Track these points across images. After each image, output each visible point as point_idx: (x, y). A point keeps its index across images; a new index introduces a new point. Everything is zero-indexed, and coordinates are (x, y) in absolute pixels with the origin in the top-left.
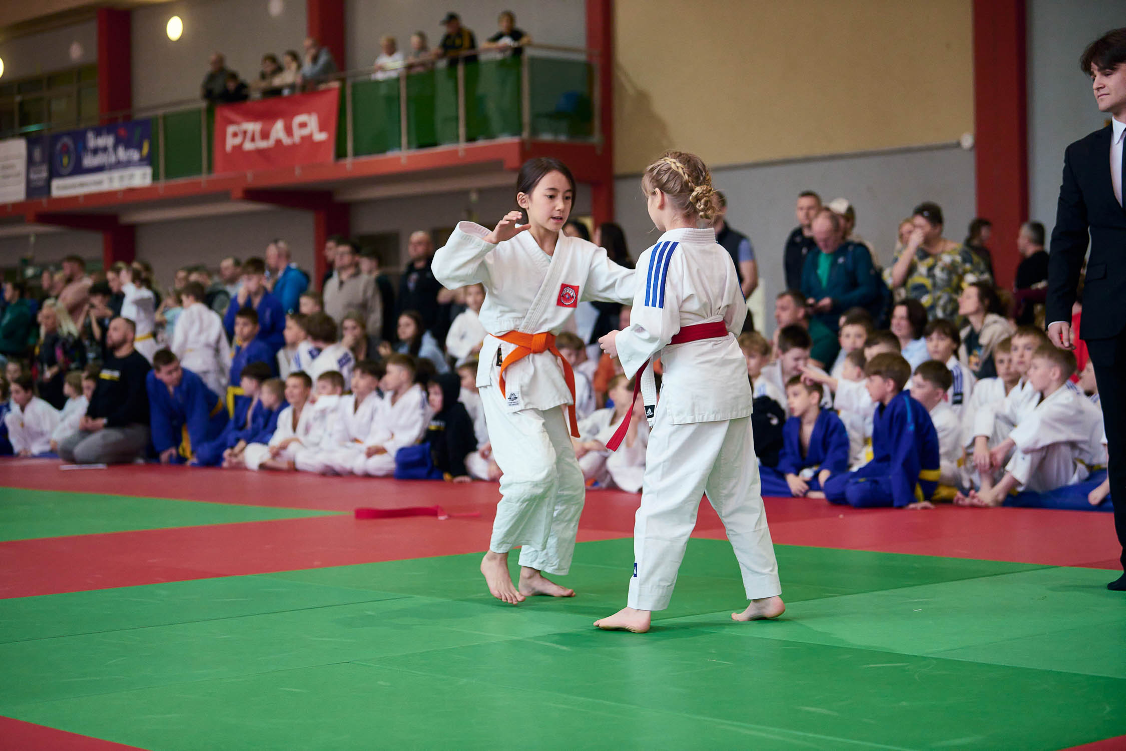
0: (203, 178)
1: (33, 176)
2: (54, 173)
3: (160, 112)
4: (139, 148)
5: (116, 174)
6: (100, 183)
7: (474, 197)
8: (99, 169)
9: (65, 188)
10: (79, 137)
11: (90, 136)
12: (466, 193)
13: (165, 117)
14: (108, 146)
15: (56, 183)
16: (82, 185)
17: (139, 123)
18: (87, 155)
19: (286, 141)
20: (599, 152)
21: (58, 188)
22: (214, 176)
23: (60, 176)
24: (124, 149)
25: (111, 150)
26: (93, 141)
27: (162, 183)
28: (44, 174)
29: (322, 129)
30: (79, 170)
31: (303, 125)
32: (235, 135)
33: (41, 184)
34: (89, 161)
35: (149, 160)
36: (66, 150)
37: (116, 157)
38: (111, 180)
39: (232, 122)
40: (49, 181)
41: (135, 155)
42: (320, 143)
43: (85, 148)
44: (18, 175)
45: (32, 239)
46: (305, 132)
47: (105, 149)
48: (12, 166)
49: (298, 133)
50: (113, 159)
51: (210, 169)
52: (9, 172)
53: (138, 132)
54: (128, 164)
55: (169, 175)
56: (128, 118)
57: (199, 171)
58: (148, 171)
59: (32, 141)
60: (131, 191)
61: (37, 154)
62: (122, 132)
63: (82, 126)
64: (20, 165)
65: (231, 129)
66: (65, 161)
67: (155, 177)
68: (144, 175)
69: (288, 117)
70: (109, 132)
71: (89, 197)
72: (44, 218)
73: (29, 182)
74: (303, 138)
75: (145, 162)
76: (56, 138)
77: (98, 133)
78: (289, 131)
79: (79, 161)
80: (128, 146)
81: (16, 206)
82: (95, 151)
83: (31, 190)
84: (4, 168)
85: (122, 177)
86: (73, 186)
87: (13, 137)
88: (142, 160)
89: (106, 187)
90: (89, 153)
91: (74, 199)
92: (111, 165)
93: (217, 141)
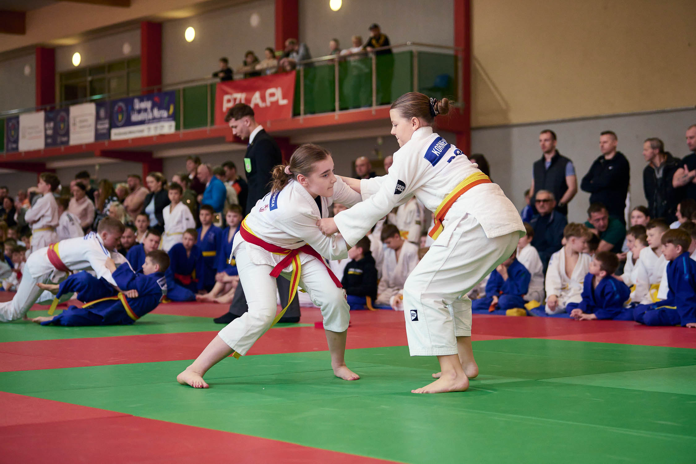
0: (208, 128)
1: (99, 127)
2: (113, 125)
3: (181, 87)
4: (168, 109)
5: (152, 126)
6: (142, 131)
7: (380, 141)
8: (142, 123)
9: (120, 134)
10: (129, 102)
11: (136, 101)
12: (375, 139)
13: (184, 90)
14: (148, 108)
15: (114, 131)
16: (130, 132)
17: (167, 93)
18: (134, 114)
19: (262, 105)
20: (461, 112)
21: (116, 134)
22: (215, 127)
23: (117, 127)
24: (157, 110)
25: (149, 110)
26: (138, 105)
27: (182, 131)
28: (107, 126)
29: (284, 97)
30: (129, 123)
31: (272, 95)
32: (229, 101)
33: (105, 131)
34: (135, 117)
35: (174, 117)
36: (120, 110)
37: (153, 115)
38: (149, 129)
39: (227, 93)
40: (109, 130)
41: (165, 114)
42: (283, 106)
43: (133, 109)
44: (90, 126)
45: (97, 167)
46: (274, 99)
47: (145, 110)
48: (86, 121)
49: (269, 100)
50: (150, 116)
51: (213, 122)
52: (85, 124)
53: (167, 99)
54: (160, 119)
55: (185, 127)
56: (160, 90)
57: (205, 124)
58: (173, 124)
59: (99, 104)
60: (162, 136)
61: (102, 113)
62: (157, 99)
63: (131, 95)
64: (92, 119)
65: (226, 97)
66: (120, 117)
67: (177, 127)
68: (171, 126)
69: (262, 89)
70: (148, 100)
71: (135, 140)
72: (106, 154)
73: (96, 130)
74: (272, 103)
75: (171, 119)
76: (115, 102)
77: (141, 100)
78: (263, 98)
79: (129, 117)
80: (160, 108)
81: (88, 146)
82: (139, 111)
83: (98, 135)
84: (81, 121)
85: (156, 128)
86: (125, 133)
87: (87, 102)
88: (169, 117)
89: (146, 134)
90: (135, 112)
91: (126, 141)
92: (149, 120)
93: (217, 105)
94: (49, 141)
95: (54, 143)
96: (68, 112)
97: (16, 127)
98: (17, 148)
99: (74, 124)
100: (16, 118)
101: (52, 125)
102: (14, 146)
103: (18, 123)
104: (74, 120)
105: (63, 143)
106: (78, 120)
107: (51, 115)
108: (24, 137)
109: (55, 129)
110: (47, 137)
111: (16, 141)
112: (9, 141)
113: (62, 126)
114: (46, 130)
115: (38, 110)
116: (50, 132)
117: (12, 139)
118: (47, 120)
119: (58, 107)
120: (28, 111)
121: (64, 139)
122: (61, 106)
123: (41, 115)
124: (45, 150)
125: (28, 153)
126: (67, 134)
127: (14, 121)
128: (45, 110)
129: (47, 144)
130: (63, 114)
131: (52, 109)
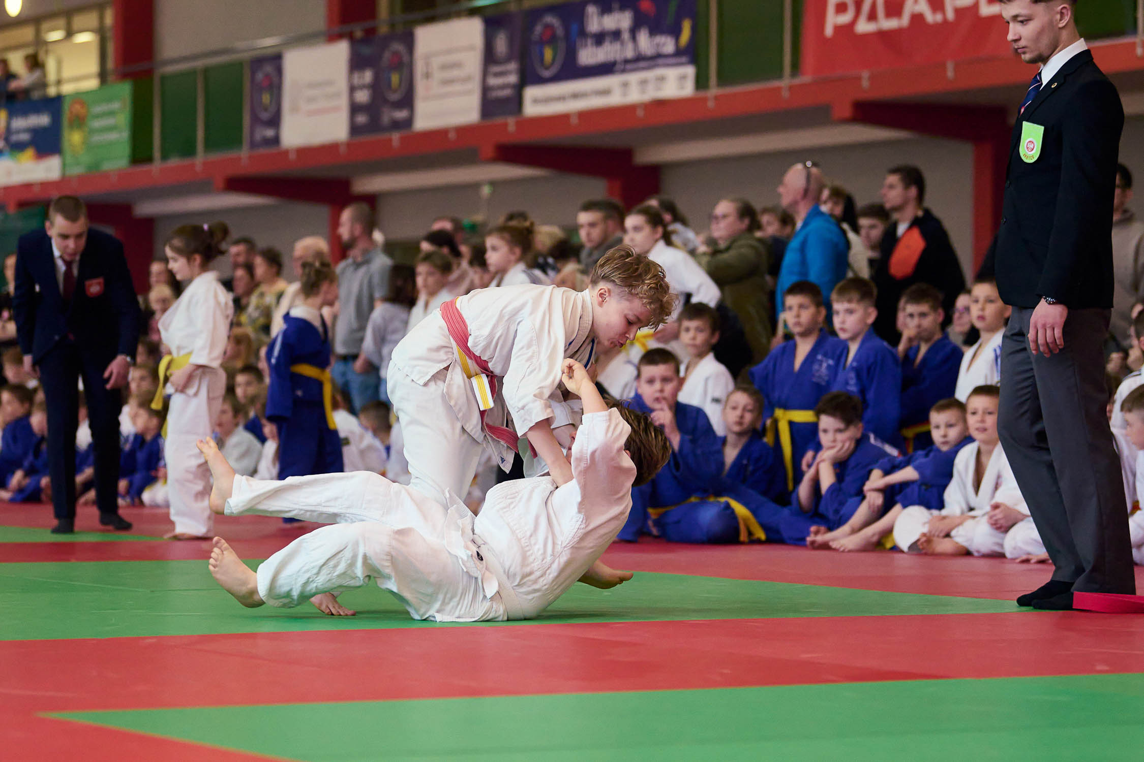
0: (785, 82)
1: (493, 81)
2: (529, 77)
4: (675, 32)
5: (634, 78)
6: (606, 92)
8: (605, 69)
9: (547, 100)
10: (573, 14)
11: (591, 11)
14: (622, 29)
15: (532, 93)
16: (575, 96)
18: (586, 45)
19: (931, 17)
21: (536, 101)
22: (803, 79)
23: (540, 80)
24: (648, 34)
25: (626, 36)
26: (596, 21)
27: (714, 91)
28: (513, 79)
30: (571, 70)
32: (841, 9)
33: (507, 92)
34: (588, 55)
35: (691, 54)
36: (551, 39)
37: (635, 49)
38: (625, 85)
40: (519, 89)
41: (668, 45)
42: (990, 21)
43: (583, 33)
44: (467, 79)
45: (486, 191)
47: (616, 35)
48: (457, 65)
49: (952, 4)
50: (629, 53)
51: (796, 68)
52: (455, 73)
53: (674, 5)
54: (654, 60)
55: (723, 81)
57: (777, 72)
58: (690, 71)
59: (493, 21)
60: (660, 104)
61: (501, 45)
62: (645, 6)
64: (473, 61)
66: (548, 54)
67: (701, 82)
68: (683, 78)
70: (622, 8)
71: (586, 116)
72: (510, 153)
73: (486, 90)
74: (961, 13)
75: (685, 58)
76: (535, 14)
77: (606, 8)
79: (571, 55)
80: (654, 32)
81: (463, 131)
82: (600, 39)
83: (490, 104)
84: (444, 67)
85: (644, 82)
86: (561, 98)
87: (458, 14)
88: (678, 53)
89: (616, 99)
90: (589, 41)
91: (563, 118)
92: (627, 61)
93: (809, 19)
94: (361, 119)
95: (374, 126)
96: (409, 41)
97: (275, 86)
98: (276, 140)
99: (427, 75)
100: (276, 59)
101: (368, 76)
102: (270, 133)
103: (279, 71)
104: (427, 64)
105: (397, 125)
106: (436, 62)
107: (366, 51)
108: (295, 109)
109: (376, 87)
110: (355, 109)
111: (275, 121)
112: (256, 120)
113: (395, 79)
114: (352, 89)
115: (333, 38)
116: (363, 96)
117: (265, 116)
118: (356, 63)
119: (383, 30)
120: (304, 39)
121: (401, 114)
122: (392, 25)
123: (341, 50)
124: (349, 145)
125: (304, 152)
126: (407, 101)
127: (269, 69)
128: (351, 37)
129: (355, 129)
130: (398, 47)
131: (370, 33)
